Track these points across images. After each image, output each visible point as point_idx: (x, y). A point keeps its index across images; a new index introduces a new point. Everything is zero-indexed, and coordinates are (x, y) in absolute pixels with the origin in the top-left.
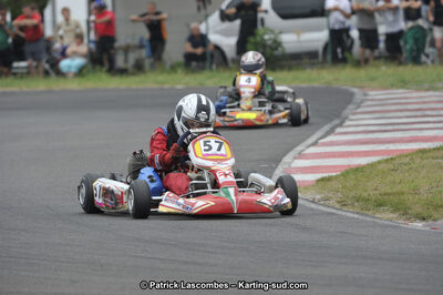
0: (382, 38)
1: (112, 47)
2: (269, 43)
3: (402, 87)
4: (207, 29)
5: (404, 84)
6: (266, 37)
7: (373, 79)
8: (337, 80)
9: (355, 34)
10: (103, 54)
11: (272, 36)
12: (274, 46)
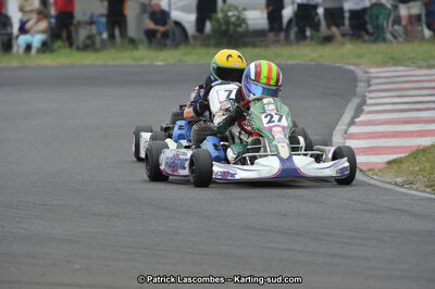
0: (347, 15)
1: (71, 23)
2: (233, 19)
3: (396, 65)
4: (170, 5)
5: (396, 61)
6: (230, 14)
7: (360, 56)
8: (321, 57)
9: (320, 11)
10: (63, 29)
11: (236, 13)
12: (238, 23)
